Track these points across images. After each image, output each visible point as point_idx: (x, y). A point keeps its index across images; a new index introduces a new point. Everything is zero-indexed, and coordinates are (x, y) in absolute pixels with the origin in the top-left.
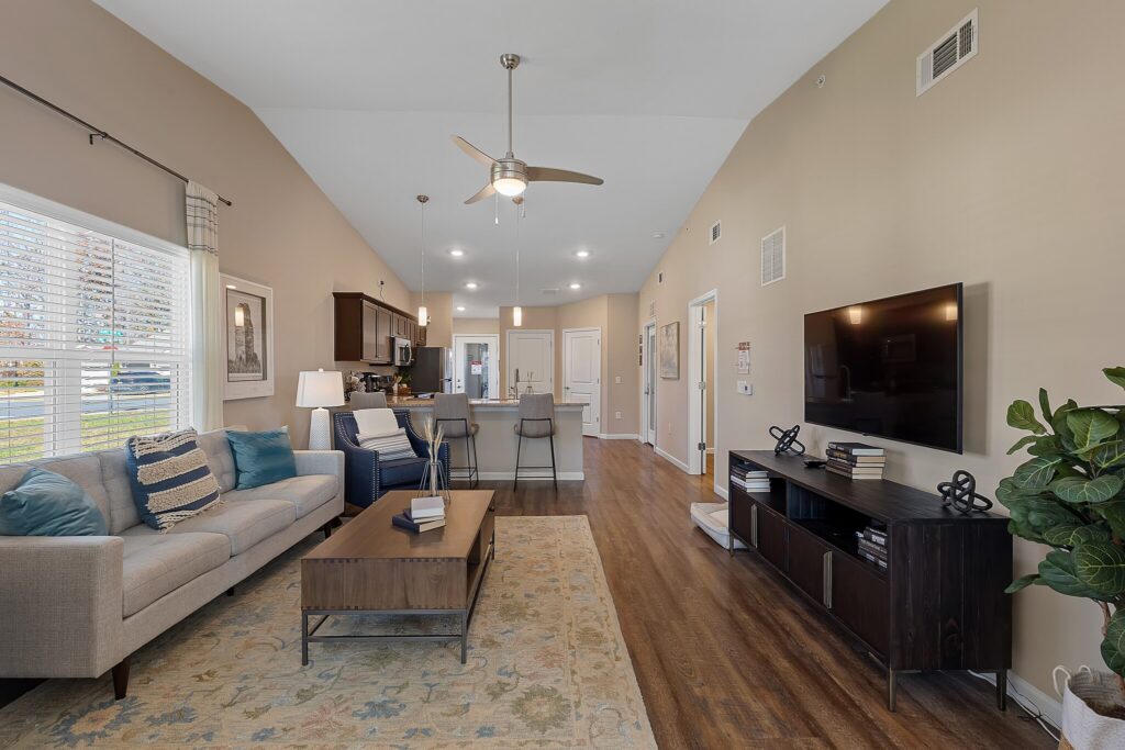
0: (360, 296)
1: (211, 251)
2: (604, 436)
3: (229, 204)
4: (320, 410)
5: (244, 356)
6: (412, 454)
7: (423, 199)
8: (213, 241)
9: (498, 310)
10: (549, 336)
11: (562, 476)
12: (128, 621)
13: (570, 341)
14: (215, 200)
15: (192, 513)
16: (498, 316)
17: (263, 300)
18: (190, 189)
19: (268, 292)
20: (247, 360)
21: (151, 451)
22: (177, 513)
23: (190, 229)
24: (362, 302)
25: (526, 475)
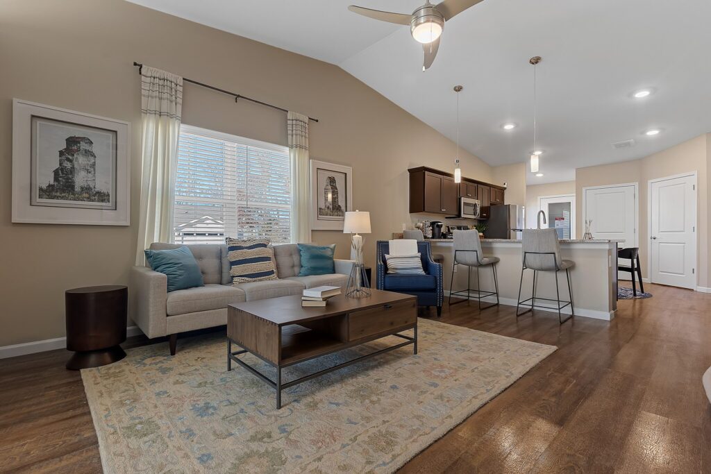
0: (424, 169)
1: (301, 147)
2: (702, 289)
3: (317, 121)
4: (357, 236)
5: (331, 207)
6: (421, 272)
7: (458, 89)
8: (305, 142)
9: (574, 173)
10: (632, 189)
11: (581, 312)
12: (169, 317)
13: (657, 190)
14: (306, 120)
15: (250, 279)
16: (574, 179)
17: (346, 174)
18: (290, 116)
19: (349, 170)
20: (333, 209)
21: (235, 245)
22: (241, 278)
23: (290, 137)
24: (424, 173)
25: (541, 306)
